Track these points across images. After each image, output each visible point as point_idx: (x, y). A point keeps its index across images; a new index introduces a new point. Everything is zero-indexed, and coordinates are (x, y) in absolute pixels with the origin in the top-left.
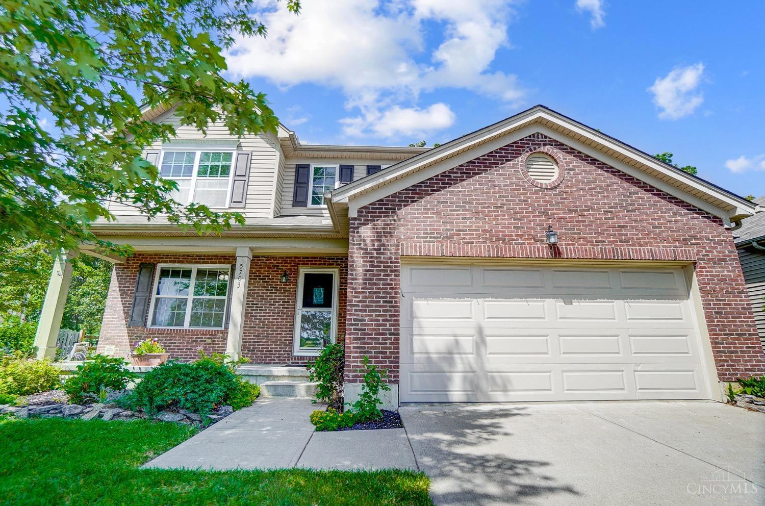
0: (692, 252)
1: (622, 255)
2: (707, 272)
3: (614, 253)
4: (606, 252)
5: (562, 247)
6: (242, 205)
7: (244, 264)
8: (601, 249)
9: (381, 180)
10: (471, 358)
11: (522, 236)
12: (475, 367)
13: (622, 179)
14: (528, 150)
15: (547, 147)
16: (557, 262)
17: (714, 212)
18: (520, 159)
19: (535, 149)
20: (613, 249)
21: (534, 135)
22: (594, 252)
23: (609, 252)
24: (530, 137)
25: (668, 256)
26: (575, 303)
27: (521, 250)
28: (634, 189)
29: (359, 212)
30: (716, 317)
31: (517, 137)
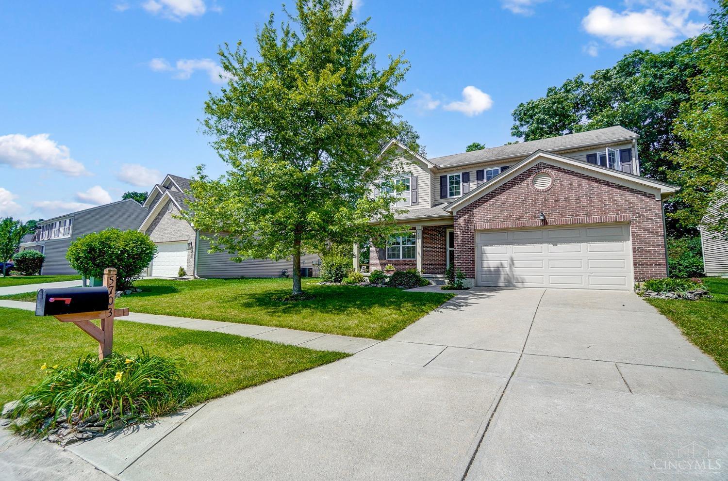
0: (629, 216)
1: (582, 221)
2: (637, 226)
3: (577, 220)
4: (573, 221)
5: (549, 220)
6: (417, 204)
7: (419, 233)
8: (570, 219)
9: (464, 200)
10: (507, 269)
11: (528, 217)
12: (509, 273)
13: (589, 180)
14: (534, 173)
15: (545, 170)
16: (546, 226)
17: (649, 191)
18: (530, 178)
19: (539, 171)
20: (577, 219)
21: (538, 164)
22: (566, 221)
23: (575, 220)
24: (536, 165)
25: (611, 220)
26: (559, 245)
27: (527, 223)
28: (595, 185)
29: (457, 213)
30: (638, 250)
31: (529, 167)
